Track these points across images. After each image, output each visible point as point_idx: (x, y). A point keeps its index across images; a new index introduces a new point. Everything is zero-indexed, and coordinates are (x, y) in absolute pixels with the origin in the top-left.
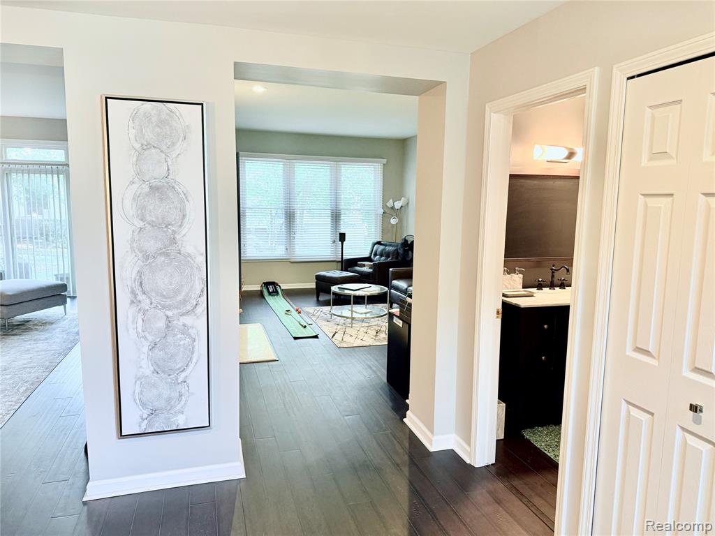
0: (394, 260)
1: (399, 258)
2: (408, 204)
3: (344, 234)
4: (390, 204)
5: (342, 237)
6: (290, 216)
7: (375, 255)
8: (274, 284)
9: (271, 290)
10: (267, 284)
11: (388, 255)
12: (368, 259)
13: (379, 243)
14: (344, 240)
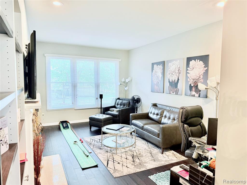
0: (127, 107)
1: (130, 106)
2: (131, 80)
3: (102, 95)
4: (123, 80)
5: (101, 96)
6: (74, 87)
7: (118, 104)
8: (66, 122)
9: (65, 126)
10: (62, 122)
11: (124, 105)
12: (114, 107)
13: (119, 99)
14: (102, 98)
